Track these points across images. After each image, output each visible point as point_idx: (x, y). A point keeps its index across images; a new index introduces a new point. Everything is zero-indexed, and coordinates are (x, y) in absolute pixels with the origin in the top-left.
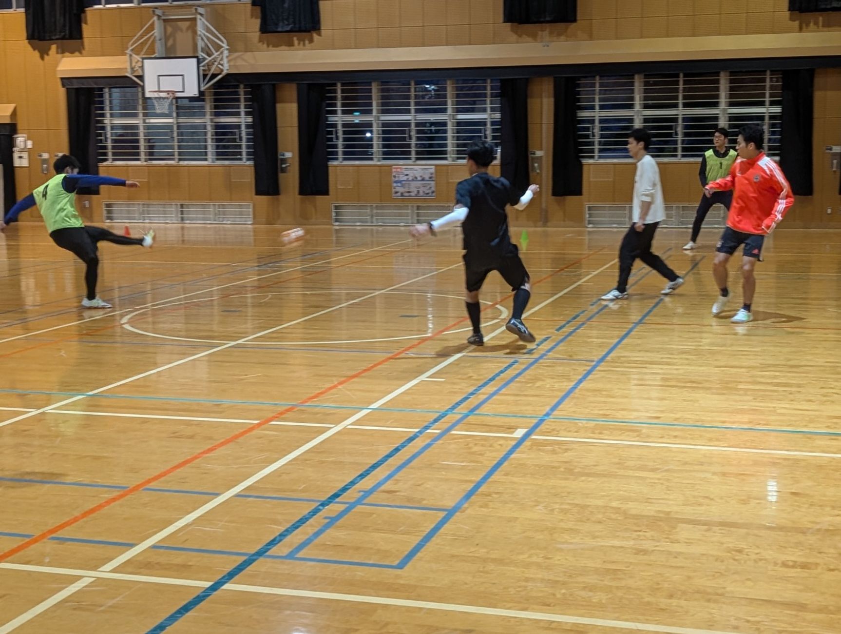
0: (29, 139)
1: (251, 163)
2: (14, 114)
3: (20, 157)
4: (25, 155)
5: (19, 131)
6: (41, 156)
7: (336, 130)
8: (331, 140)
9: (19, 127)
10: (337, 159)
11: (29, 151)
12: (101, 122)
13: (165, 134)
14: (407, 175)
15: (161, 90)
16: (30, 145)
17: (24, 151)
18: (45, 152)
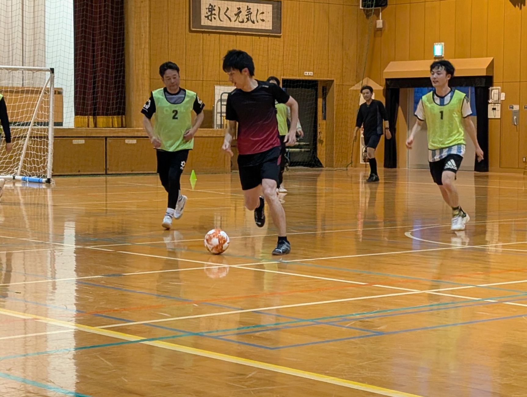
0: (503, 91)
2: (491, 66)
3: (494, 109)
4: (498, 107)
5: (494, 84)
6: (512, 108)
9: (495, 80)
11: (502, 103)
16: (503, 98)
17: (497, 103)
18: (515, 104)
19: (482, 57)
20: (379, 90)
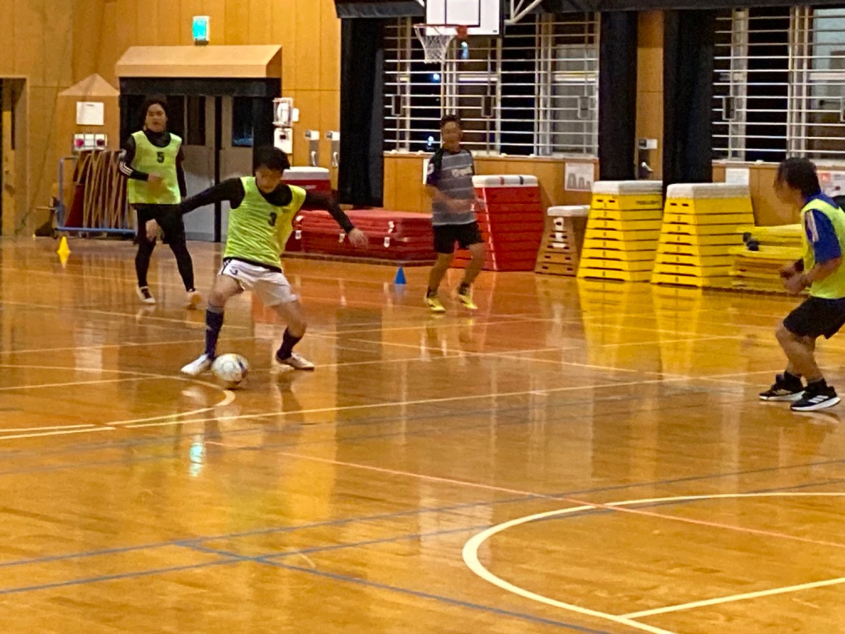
0: (295, 106)
1: (594, 157)
2: (277, 59)
3: (283, 137)
4: (289, 132)
5: (284, 93)
6: (309, 136)
7: (728, 101)
8: (718, 116)
9: (284, 87)
10: (725, 154)
11: (295, 128)
12: (392, 78)
13: (477, 102)
14: (838, 188)
15: (449, 22)
16: (295, 117)
17: (288, 127)
18: (315, 129)
19: (263, 43)
20: (112, 98)
